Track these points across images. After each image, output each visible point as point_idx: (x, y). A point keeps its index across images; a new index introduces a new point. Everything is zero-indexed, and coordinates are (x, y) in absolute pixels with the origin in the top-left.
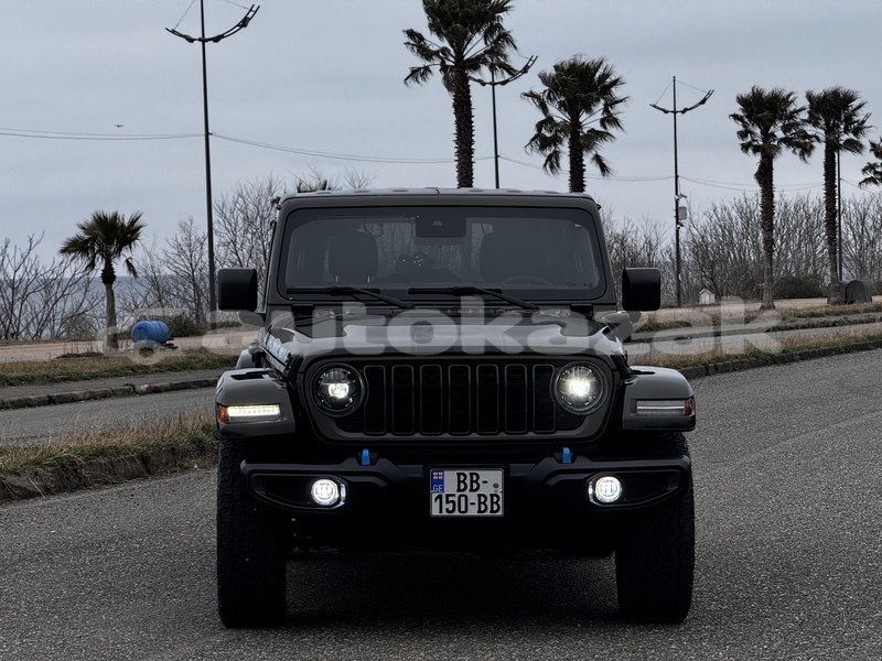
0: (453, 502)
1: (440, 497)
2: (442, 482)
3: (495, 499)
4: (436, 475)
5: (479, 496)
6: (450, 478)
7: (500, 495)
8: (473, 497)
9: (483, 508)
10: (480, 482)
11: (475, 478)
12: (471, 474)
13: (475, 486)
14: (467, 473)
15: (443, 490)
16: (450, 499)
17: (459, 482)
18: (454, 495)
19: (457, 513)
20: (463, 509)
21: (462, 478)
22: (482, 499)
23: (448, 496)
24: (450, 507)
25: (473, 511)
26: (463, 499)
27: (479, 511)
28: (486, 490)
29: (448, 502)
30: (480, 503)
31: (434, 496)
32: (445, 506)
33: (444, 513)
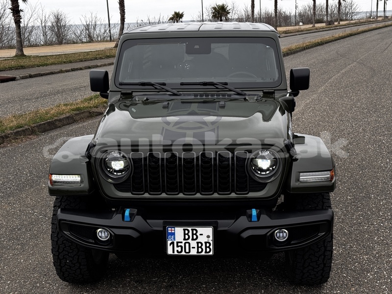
0: (181, 247)
1: (173, 243)
2: (174, 234)
3: (208, 245)
4: (170, 230)
5: (198, 243)
6: (179, 232)
7: (211, 242)
8: (194, 244)
10: (198, 234)
11: (195, 232)
12: (192, 230)
14: (190, 229)
15: (174, 239)
16: (179, 244)
18: (181, 242)
19: (183, 253)
20: (187, 251)
21: (186, 232)
22: (200, 245)
23: (178, 243)
24: (179, 249)
27: (198, 252)
29: (178, 246)
30: (198, 247)
31: (169, 242)
32: (176, 249)
33: (176, 253)
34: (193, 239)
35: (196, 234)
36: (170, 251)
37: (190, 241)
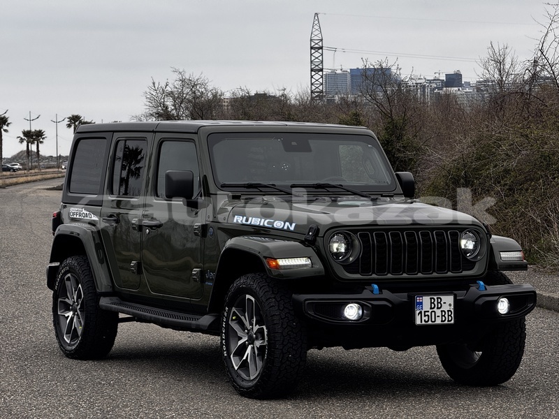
0: (428, 315)
1: (421, 313)
2: (421, 303)
5: (442, 311)
8: (438, 312)
9: (444, 319)
10: (442, 303)
11: (439, 300)
12: (438, 298)
13: (439, 306)
14: (435, 297)
16: (426, 314)
17: (431, 303)
19: (430, 322)
20: (433, 320)
23: (425, 312)
25: (438, 321)
26: (433, 313)
27: (442, 321)
28: (445, 308)
29: (425, 316)
30: (442, 316)
31: (418, 312)
32: (424, 318)
33: (423, 323)
34: (438, 308)
35: (440, 303)
36: (418, 322)
37: (435, 309)
